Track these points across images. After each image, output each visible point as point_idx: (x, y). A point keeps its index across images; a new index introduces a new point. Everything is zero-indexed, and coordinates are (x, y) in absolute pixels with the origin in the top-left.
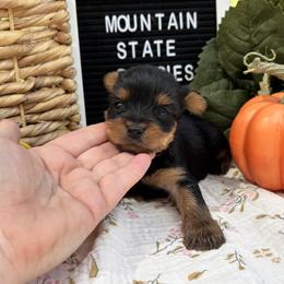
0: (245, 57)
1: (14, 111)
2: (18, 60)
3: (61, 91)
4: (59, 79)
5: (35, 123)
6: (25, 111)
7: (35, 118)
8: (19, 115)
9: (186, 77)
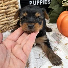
0: (62, 2)
1: (3, 14)
2: (3, 1)
3: (15, 8)
4: (14, 5)
5: (8, 17)
6: (6, 14)
7: (8, 15)
8: (4, 15)
9: (48, 3)
